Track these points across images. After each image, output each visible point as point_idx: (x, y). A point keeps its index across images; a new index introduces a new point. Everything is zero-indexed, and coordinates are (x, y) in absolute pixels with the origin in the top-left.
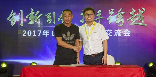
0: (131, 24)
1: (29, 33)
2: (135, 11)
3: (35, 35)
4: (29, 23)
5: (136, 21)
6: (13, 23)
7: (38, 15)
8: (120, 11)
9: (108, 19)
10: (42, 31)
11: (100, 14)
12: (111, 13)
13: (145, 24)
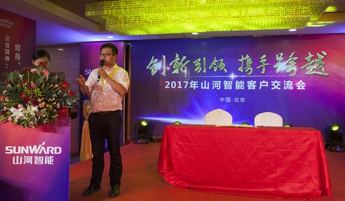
0: (307, 73)
1: (173, 85)
2: (312, 56)
3: (180, 87)
4: (173, 73)
5: (314, 70)
6: (153, 73)
7: (184, 62)
8: (291, 56)
9: (275, 67)
10: (190, 82)
11: (265, 60)
12: (279, 58)
13: (326, 74)
